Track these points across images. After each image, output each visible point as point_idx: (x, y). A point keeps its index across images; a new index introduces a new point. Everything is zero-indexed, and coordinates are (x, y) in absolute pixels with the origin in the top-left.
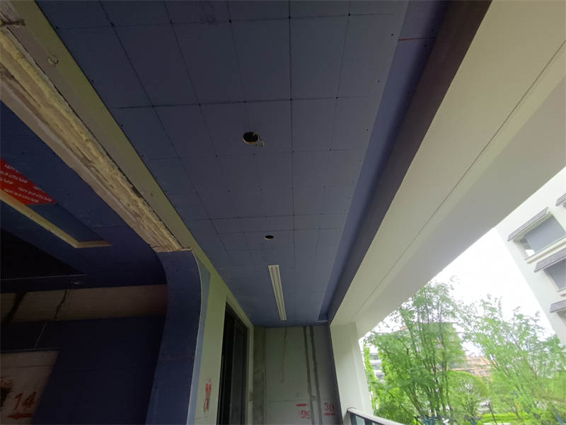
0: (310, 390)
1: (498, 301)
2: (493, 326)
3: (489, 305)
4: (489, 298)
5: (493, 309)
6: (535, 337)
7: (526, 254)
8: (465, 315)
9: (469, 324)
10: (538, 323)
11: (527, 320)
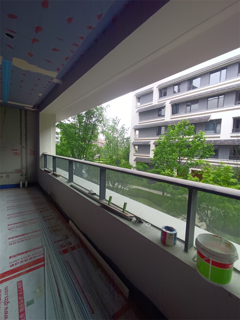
0: (21, 143)
1: (119, 120)
2: (113, 130)
3: (115, 121)
4: (116, 119)
5: (115, 123)
6: (124, 136)
7: (137, 104)
8: (105, 123)
9: (105, 127)
10: (127, 132)
11: (125, 130)
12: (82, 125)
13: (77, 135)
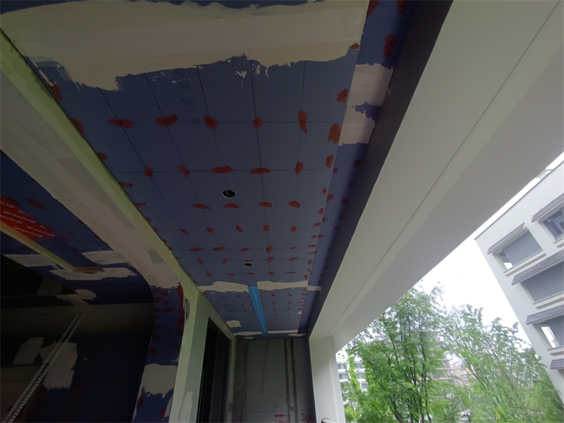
0: (288, 402)
1: (477, 313)
2: (473, 337)
3: (470, 317)
4: (470, 310)
5: (473, 321)
6: (513, 349)
7: (504, 267)
8: (448, 325)
9: (451, 335)
10: (516, 335)
11: (506, 332)
12: (397, 342)
13: (392, 365)
